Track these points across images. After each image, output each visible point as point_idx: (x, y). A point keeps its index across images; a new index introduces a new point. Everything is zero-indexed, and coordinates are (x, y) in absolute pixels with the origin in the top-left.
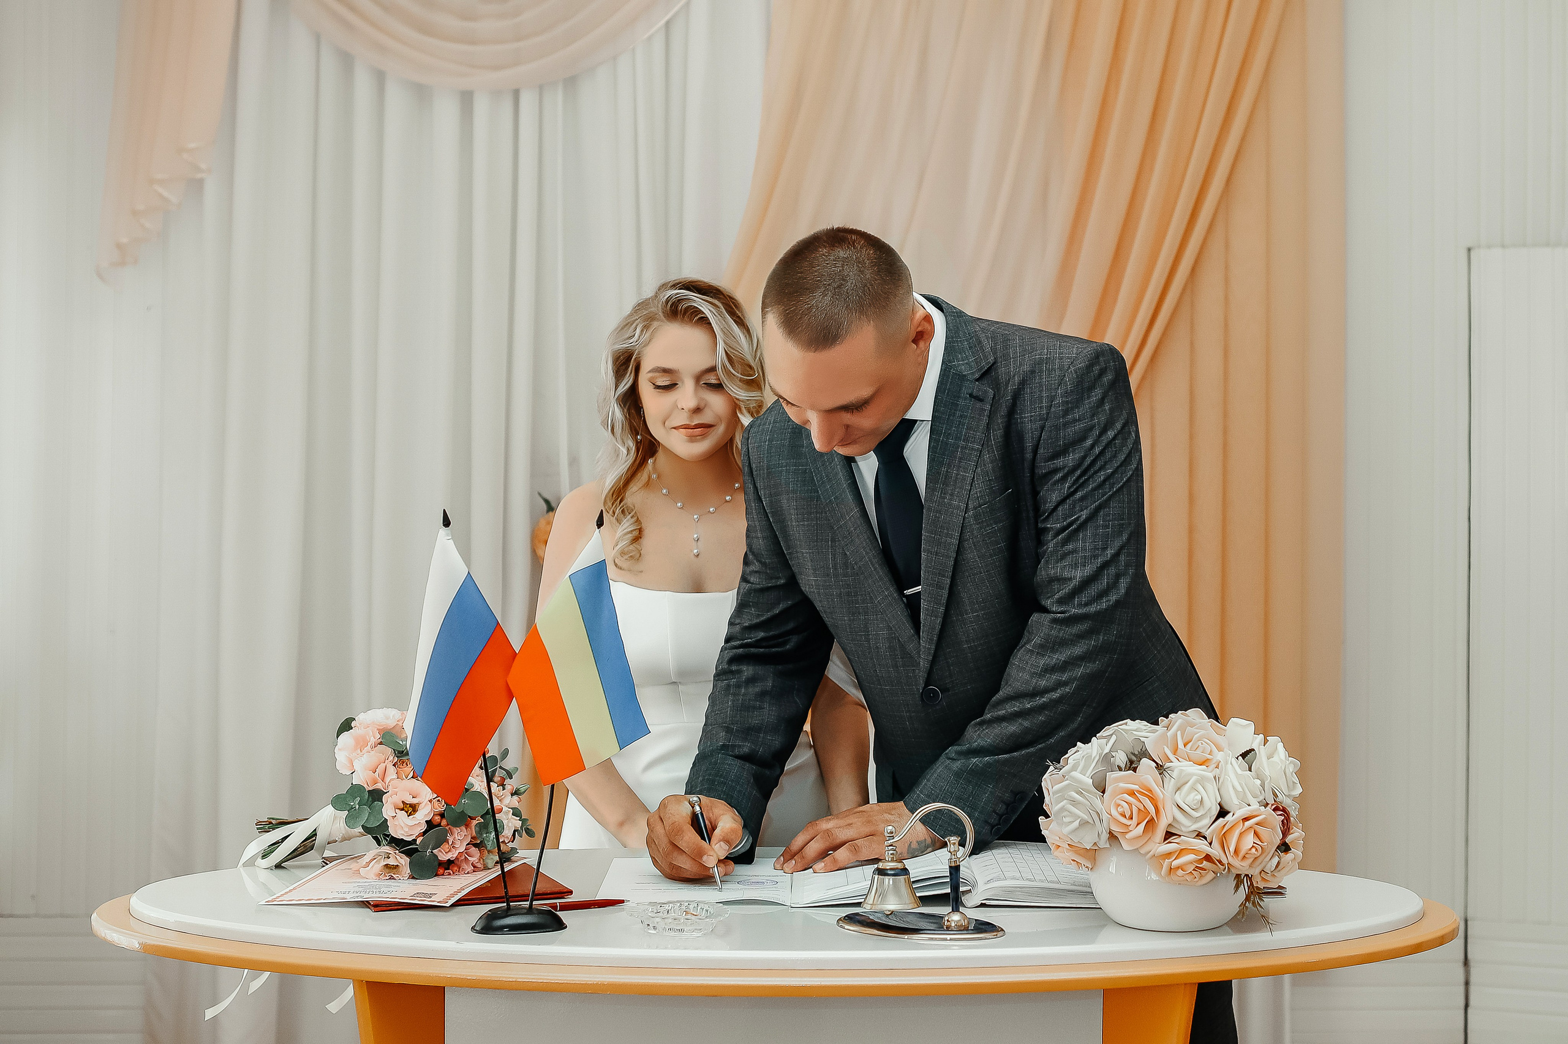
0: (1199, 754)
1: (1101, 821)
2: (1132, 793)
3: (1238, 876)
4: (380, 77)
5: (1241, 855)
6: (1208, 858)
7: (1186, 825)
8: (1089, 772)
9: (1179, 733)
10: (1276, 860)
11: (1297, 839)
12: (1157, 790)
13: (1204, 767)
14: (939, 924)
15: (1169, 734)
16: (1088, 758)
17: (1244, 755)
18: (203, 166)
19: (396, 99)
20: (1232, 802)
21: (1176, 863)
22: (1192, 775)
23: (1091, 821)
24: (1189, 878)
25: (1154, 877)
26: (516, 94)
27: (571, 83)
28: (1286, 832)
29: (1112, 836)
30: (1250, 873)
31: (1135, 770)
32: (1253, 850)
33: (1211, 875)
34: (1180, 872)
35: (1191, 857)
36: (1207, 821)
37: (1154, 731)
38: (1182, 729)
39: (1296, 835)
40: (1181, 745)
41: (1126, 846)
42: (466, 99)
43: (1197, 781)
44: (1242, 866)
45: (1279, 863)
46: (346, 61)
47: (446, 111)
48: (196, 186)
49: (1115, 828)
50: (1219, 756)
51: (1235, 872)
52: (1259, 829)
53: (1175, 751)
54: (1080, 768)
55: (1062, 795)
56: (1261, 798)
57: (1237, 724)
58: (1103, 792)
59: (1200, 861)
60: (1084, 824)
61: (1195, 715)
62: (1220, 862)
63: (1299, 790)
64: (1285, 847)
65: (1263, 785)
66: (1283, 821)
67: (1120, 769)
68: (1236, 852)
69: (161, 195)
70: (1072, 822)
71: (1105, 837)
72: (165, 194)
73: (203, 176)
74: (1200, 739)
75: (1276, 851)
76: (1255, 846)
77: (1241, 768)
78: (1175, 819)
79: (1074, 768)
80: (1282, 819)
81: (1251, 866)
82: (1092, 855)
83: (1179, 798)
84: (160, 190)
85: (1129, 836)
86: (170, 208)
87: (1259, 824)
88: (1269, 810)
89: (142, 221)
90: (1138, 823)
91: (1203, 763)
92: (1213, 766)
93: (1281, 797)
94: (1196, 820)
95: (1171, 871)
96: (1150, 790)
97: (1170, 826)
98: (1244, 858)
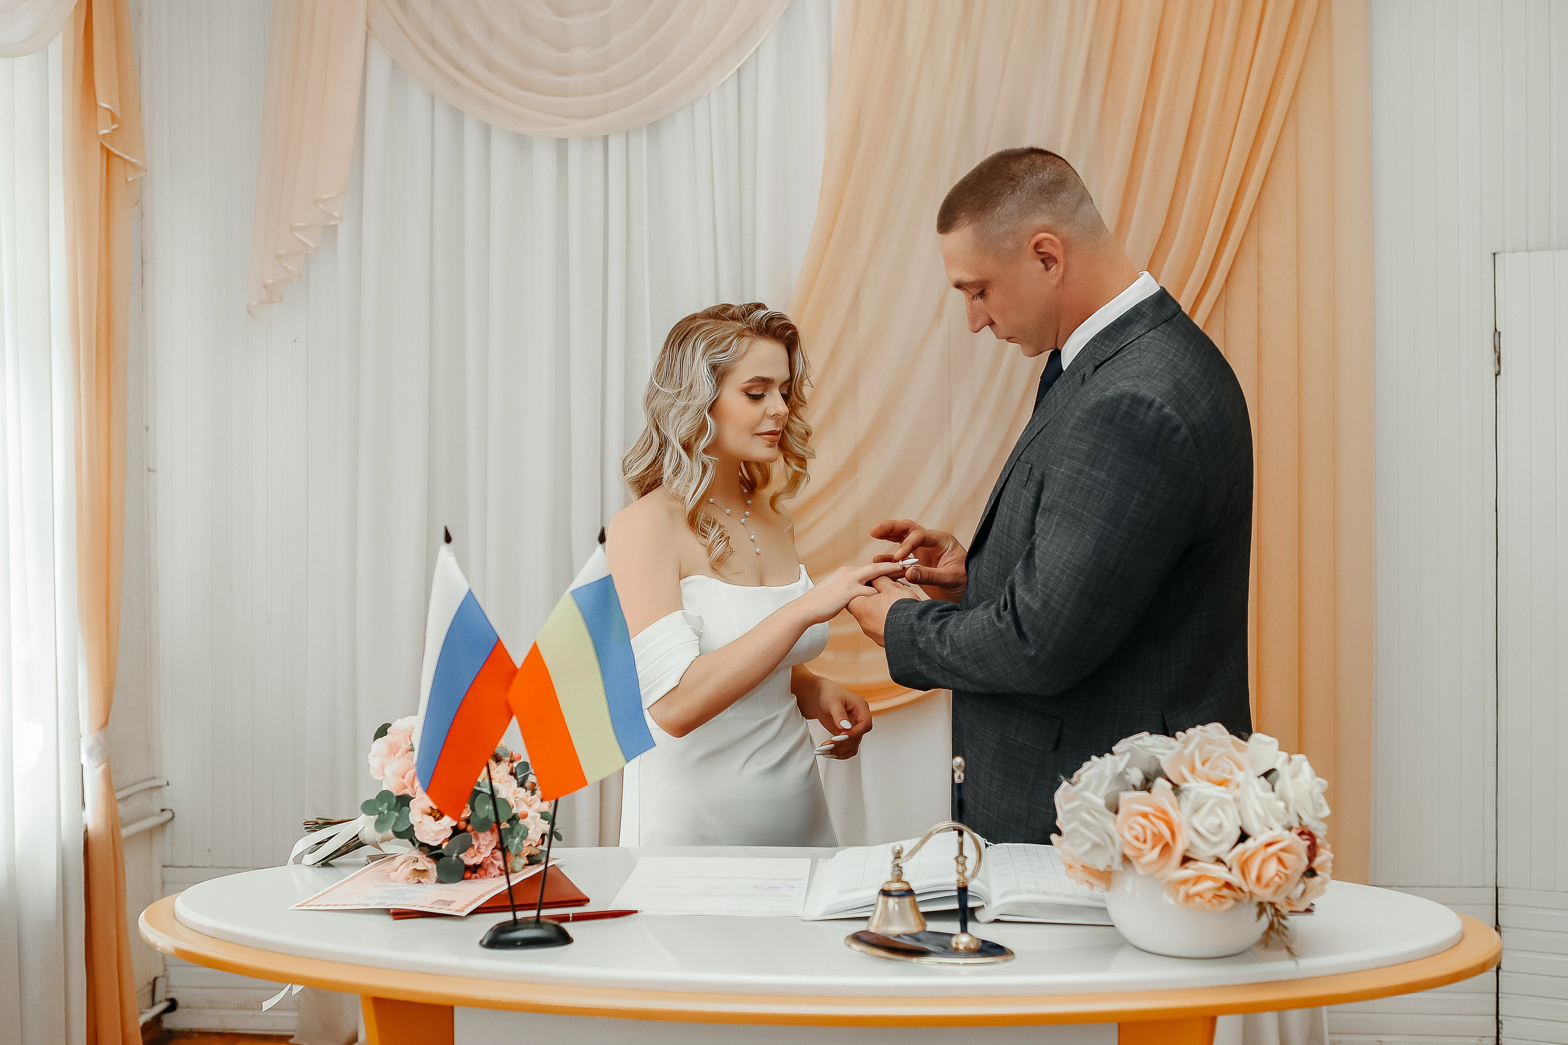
0: (1218, 774)
1: (1113, 843)
2: (1145, 815)
3: (1260, 904)
4: (486, 130)
5: (1265, 880)
6: (1228, 885)
7: (1204, 850)
8: (1103, 791)
9: (1197, 752)
10: (1301, 887)
11: (1325, 862)
12: (1173, 814)
13: (1222, 788)
14: (945, 947)
15: (1187, 752)
16: (1101, 776)
17: (1266, 775)
18: (336, 214)
19: (501, 148)
20: (1253, 827)
21: (1194, 890)
22: (1209, 796)
23: (1103, 844)
24: (1207, 906)
25: (1171, 901)
26: (606, 138)
27: (654, 128)
28: (1311, 858)
29: (1126, 859)
30: (1273, 900)
31: (1149, 790)
32: (1277, 877)
33: (1231, 903)
34: (1197, 899)
35: (1209, 884)
36: (1227, 846)
37: (1171, 748)
38: (1200, 746)
39: (1324, 856)
40: (1198, 765)
41: (1140, 870)
42: (562, 146)
43: (1216, 803)
44: (1265, 895)
45: (1305, 888)
46: (457, 116)
47: (544, 158)
48: (331, 231)
49: (1129, 853)
50: (1240, 776)
51: (1256, 900)
52: (1283, 855)
53: (1193, 770)
54: (1092, 788)
55: (1073, 813)
56: (1285, 822)
57: (1260, 741)
58: (1116, 812)
59: (1219, 889)
60: (1096, 846)
61: (1216, 731)
62: (1240, 889)
63: (1326, 812)
64: (1311, 872)
65: (1287, 808)
66: (1309, 847)
67: (1135, 788)
68: (1259, 878)
69: (301, 240)
70: (1082, 845)
71: (1118, 859)
72: (305, 240)
73: (337, 222)
74: (1219, 758)
75: (1302, 878)
76: (1279, 873)
77: (1263, 789)
78: (1192, 844)
79: (1086, 787)
80: (1308, 843)
81: (1275, 893)
82: (1106, 877)
83: (1196, 821)
84: (300, 237)
85: (1144, 860)
86: (309, 252)
87: (1283, 850)
88: (1294, 835)
89: (285, 264)
90: (1153, 847)
91: (1222, 783)
92: (1233, 786)
93: (1306, 820)
94: (1215, 845)
95: (1188, 897)
96: (1165, 813)
97: (1187, 850)
98: (1267, 885)
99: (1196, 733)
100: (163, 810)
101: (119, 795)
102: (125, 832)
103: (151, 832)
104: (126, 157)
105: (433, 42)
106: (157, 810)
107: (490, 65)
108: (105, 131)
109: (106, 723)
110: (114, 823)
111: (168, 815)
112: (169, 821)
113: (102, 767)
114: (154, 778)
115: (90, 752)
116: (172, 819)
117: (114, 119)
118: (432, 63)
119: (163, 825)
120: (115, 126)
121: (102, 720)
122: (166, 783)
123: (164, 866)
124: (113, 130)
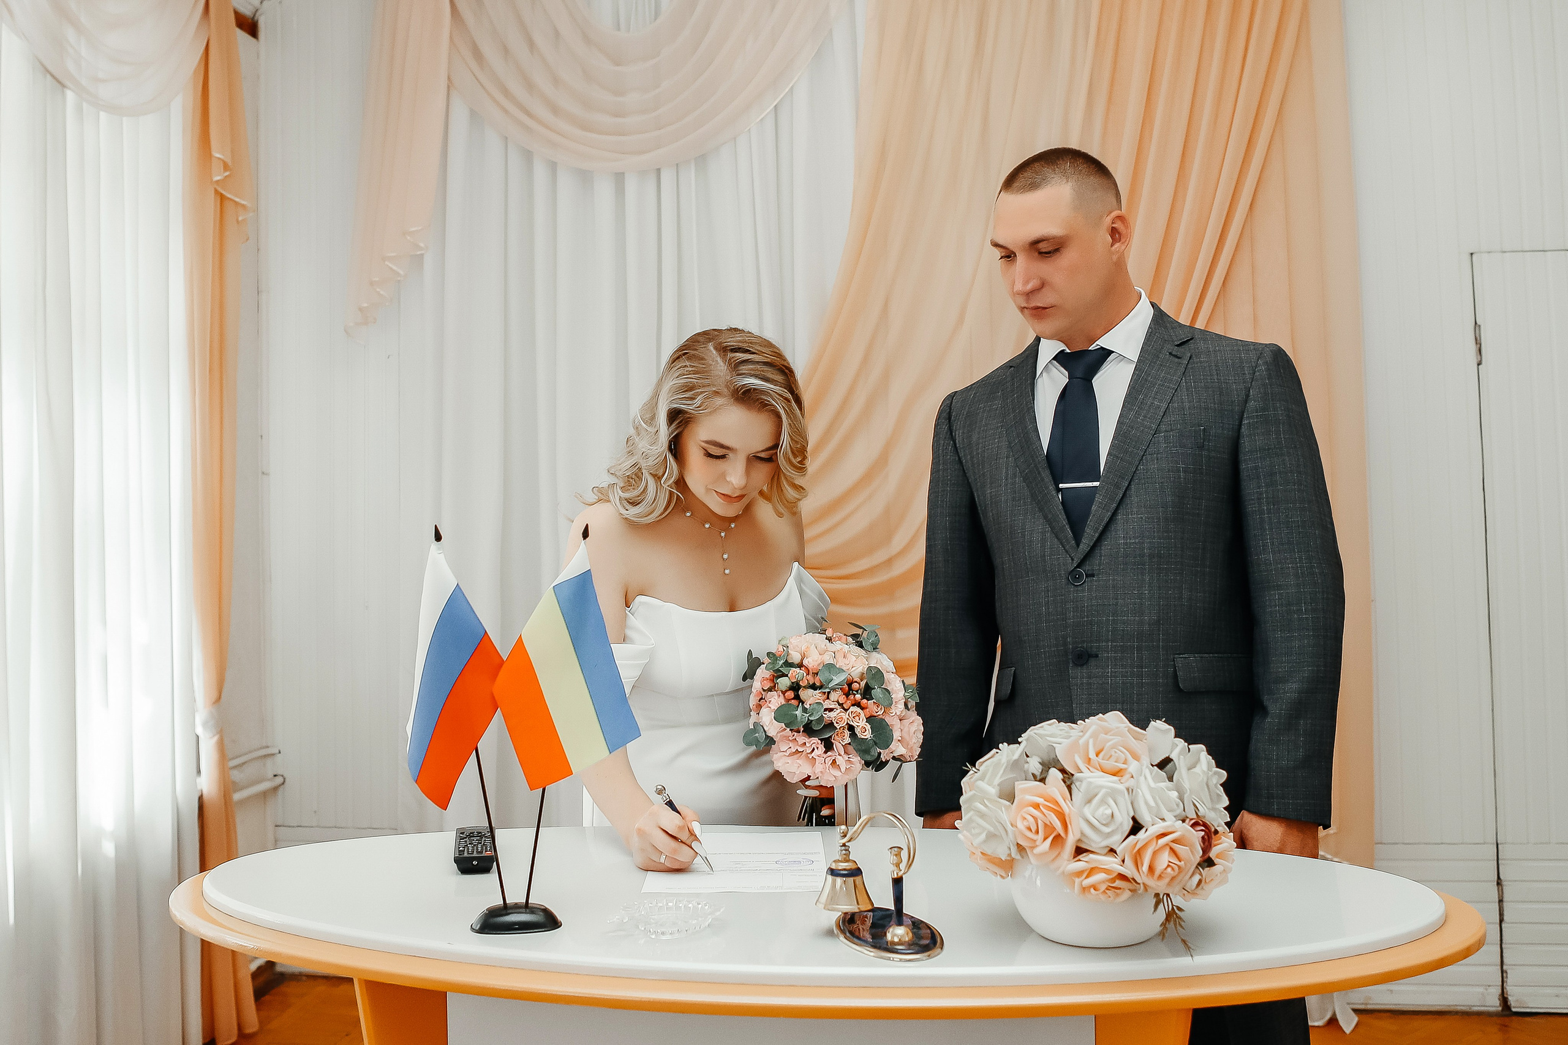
0: (1111, 764)
1: (1007, 834)
2: (1037, 806)
3: (1156, 896)
4: (553, 167)
5: (1157, 873)
6: (1122, 877)
7: (1095, 841)
8: (999, 781)
9: (1091, 742)
10: (1197, 878)
12: (1064, 805)
13: (1115, 778)
15: (1082, 740)
16: (998, 765)
17: (1162, 765)
18: (422, 245)
19: (566, 184)
20: (1145, 818)
21: (1088, 882)
22: (1102, 787)
23: (998, 834)
24: (1102, 897)
25: (1069, 894)
26: (659, 170)
27: (702, 161)
28: (1206, 849)
29: (1020, 848)
30: (1169, 893)
31: (1043, 782)
32: (1169, 869)
33: (1127, 894)
34: (1093, 892)
35: (1101, 876)
36: (1119, 837)
37: (1069, 736)
38: (1095, 736)
40: (1092, 755)
41: (1035, 861)
42: (619, 178)
43: (1107, 795)
44: (1159, 886)
45: (1200, 881)
46: (528, 156)
47: (604, 190)
48: (418, 261)
49: (1024, 843)
50: (1133, 767)
51: (1151, 892)
52: (1176, 846)
53: (1087, 760)
54: (989, 777)
56: (1179, 813)
57: (1157, 729)
58: (1011, 802)
59: (1113, 880)
61: (1115, 720)
62: (1134, 881)
64: (1207, 863)
65: (1182, 800)
66: (1203, 838)
67: (1032, 779)
68: (1151, 869)
69: (391, 269)
70: (980, 834)
71: (1014, 850)
72: (394, 268)
73: (423, 252)
74: (1113, 747)
75: (1197, 867)
76: (1170, 864)
77: (1156, 779)
78: (1082, 833)
79: (982, 779)
80: (1203, 833)
81: (1169, 884)
82: (1007, 866)
83: (1087, 811)
84: (390, 265)
85: (1037, 851)
86: (399, 279)
87: (1173, 841)
88: (1187, 826)
89: (378, 290)
90: (1045, 839)
91: (1117, 773)
92: (1127, 776)
93: (1202, 811)
94: (1109, 835)
95: (1085, 889)
96: (1057, 803)
97: (1079, 840)
98: (1160, 877)
99: (1094, 723)
100: (275, 776)
101: (232, 763)
102: (237, 796)
103: (265, 795)
104: (237, 200)
105: (506, 92)
106: (270, 775)
107: (555, 110)
108: (218, 178)
109: (219, 698)
110: (227, 787)
111: (279, 780)
112: (280, 785)
113: (216, 738)
114: (268, 747)
115: (205, 724)
116: (283, 784)
117: (226, 167)
118: (506, 111)
119: (275, 789)
120: (227, 173)
121: (215, 695)
122: (278, 752)
123: (276, 826)
124: (226, 177)
